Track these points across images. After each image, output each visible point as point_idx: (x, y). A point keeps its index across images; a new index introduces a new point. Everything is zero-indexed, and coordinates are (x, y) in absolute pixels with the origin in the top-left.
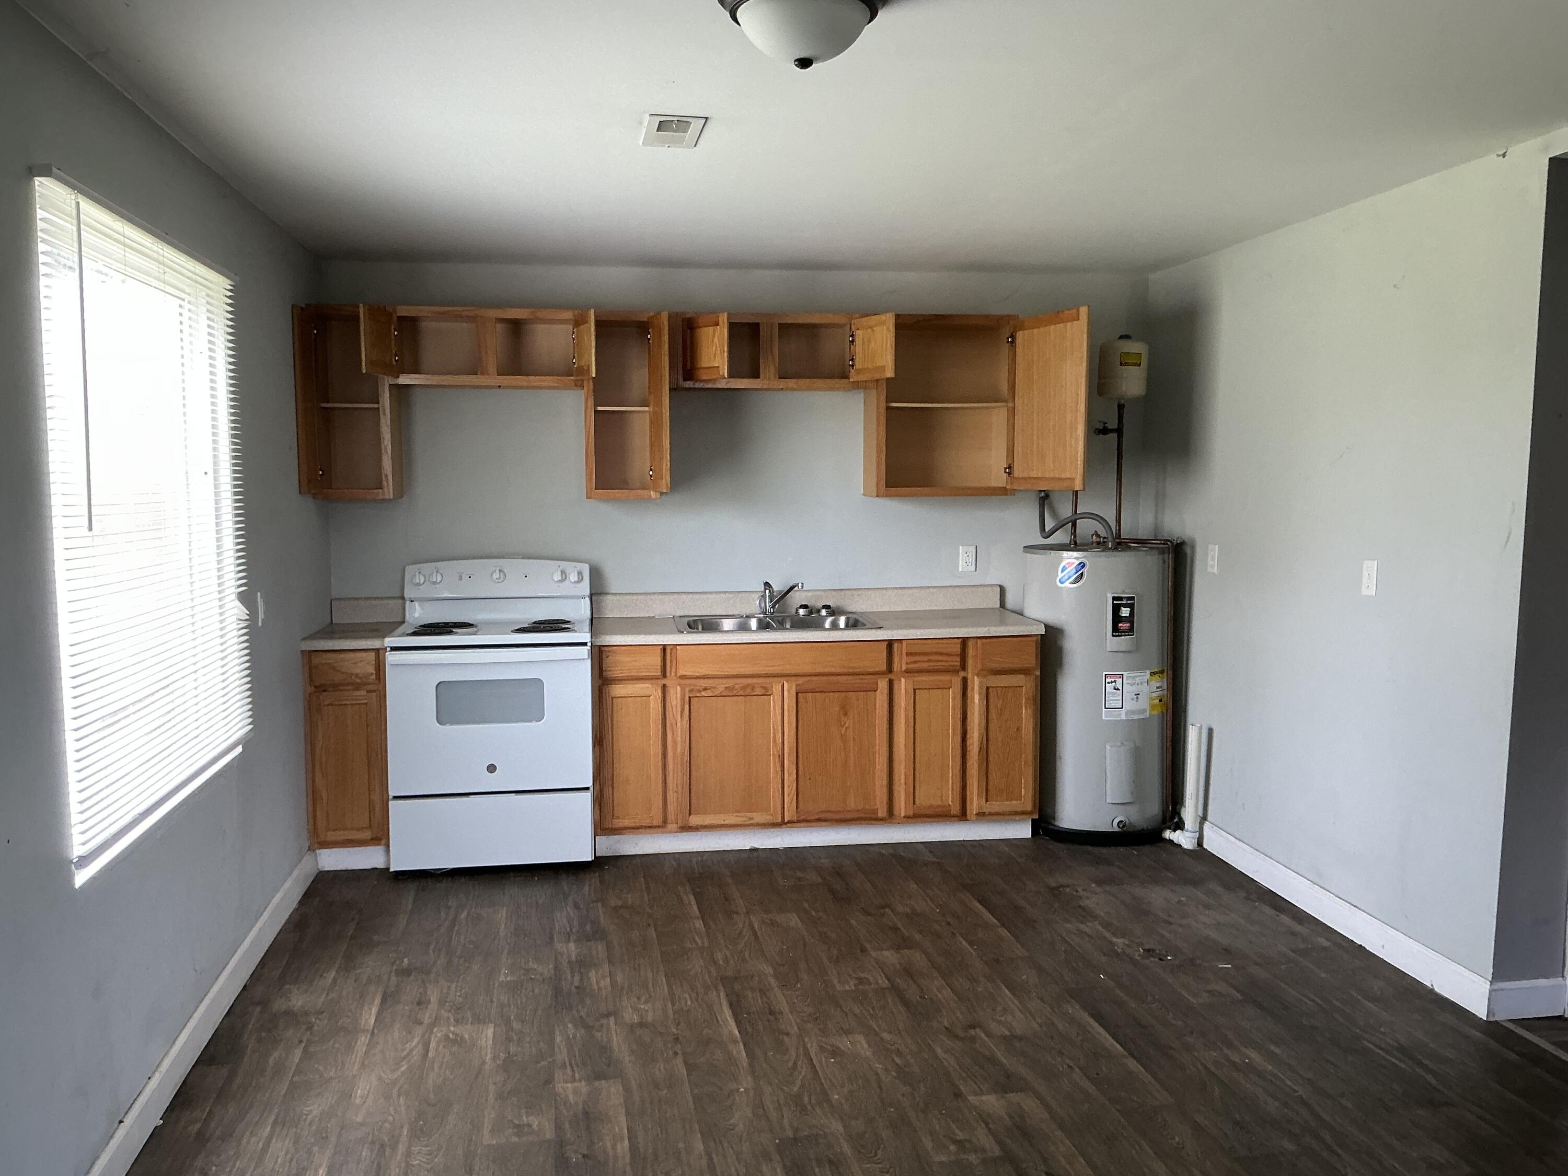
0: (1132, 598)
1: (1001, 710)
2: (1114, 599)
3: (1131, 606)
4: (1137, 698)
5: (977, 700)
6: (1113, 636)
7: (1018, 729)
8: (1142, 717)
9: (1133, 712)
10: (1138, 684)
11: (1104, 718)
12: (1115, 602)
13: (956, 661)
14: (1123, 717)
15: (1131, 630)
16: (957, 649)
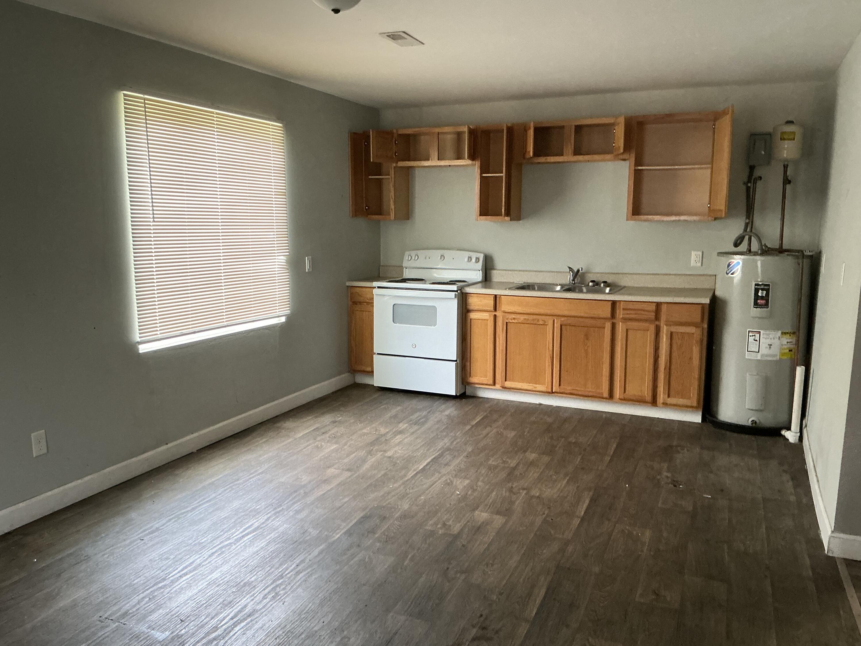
0: (769, 285)
1: (680, 345)
2: (756, 285)
3: (768, 291)
4: (770, 347)
5: (665, 339)
6: (754, 307)
7: (690, 358)
8: (774, 359)
9: (767, 356)
10: (771, 339)
11: (746, 357)
12: (756, 287)
13: (652, 315)
14: (759, 358)
15: (766, 305)
16: (653, 307)
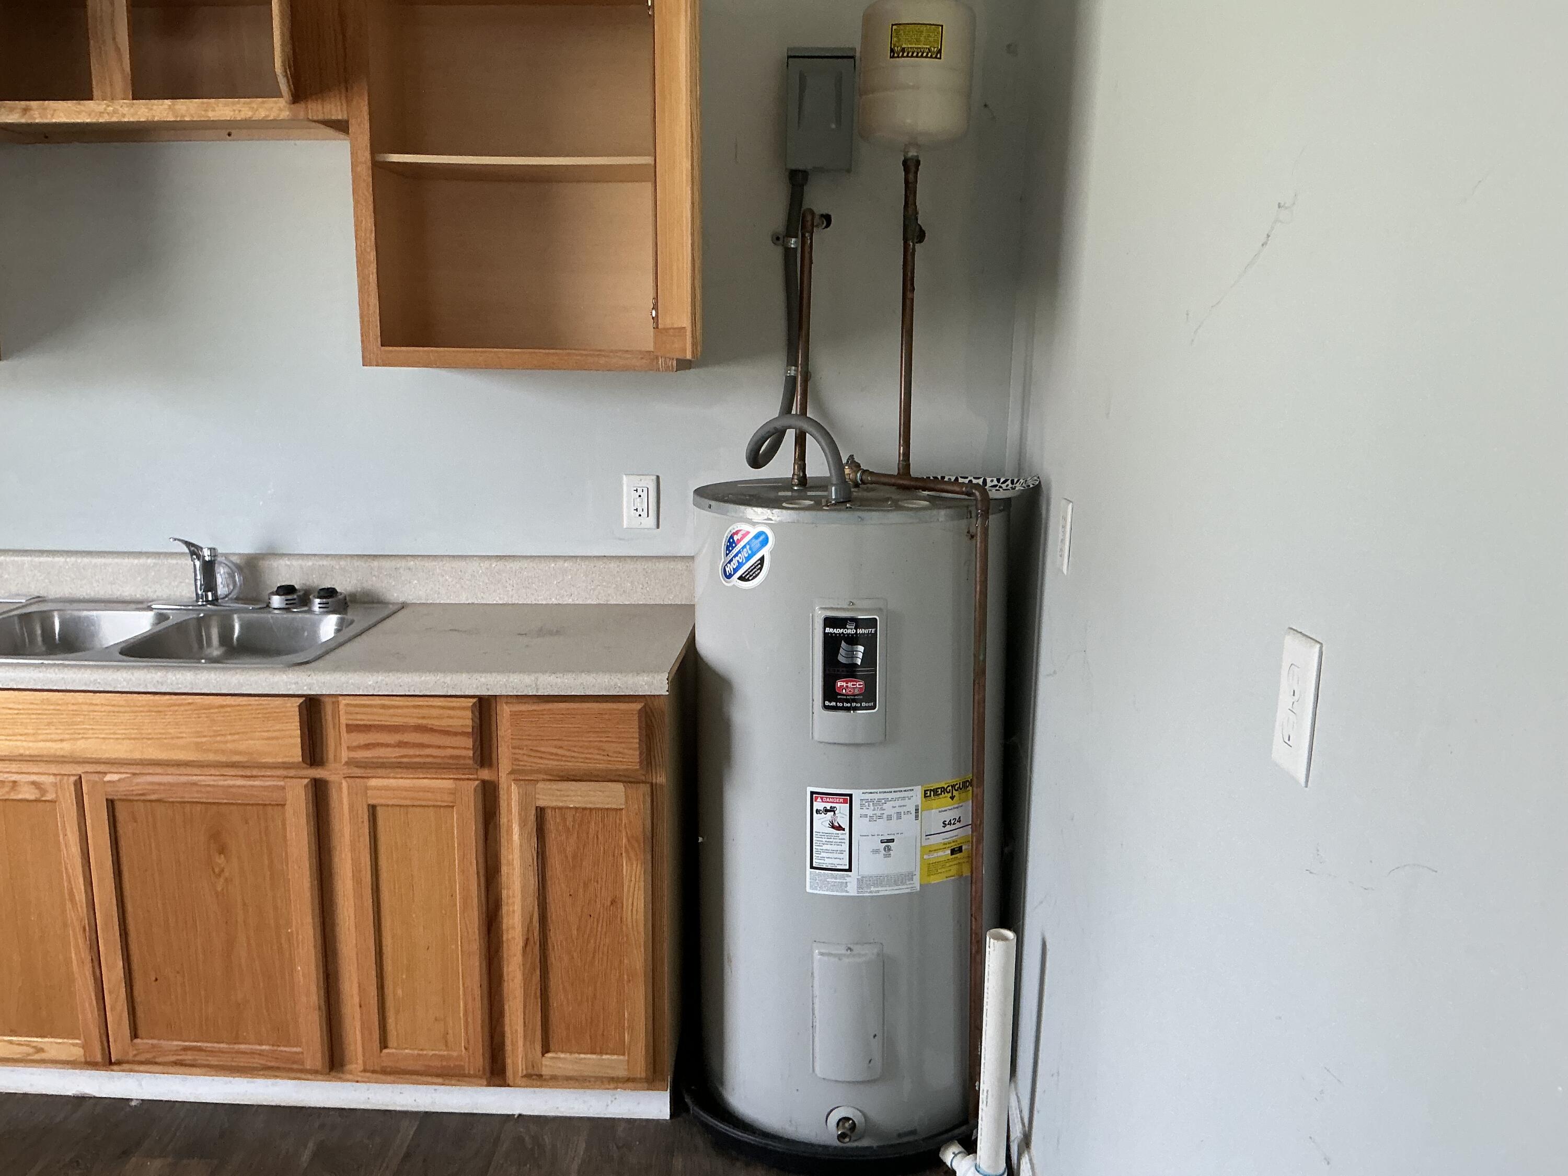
0: (872, 623)
1: (575, 857)
2: (829, 622)
3: (870, 643)
4: (888, 849)
5: (516, 837)
6: (826, 708)
7: (613, 902)
8: (904, 889)
9: (879, 880)
10: (889, 818)
11: (808, 890)
12: (828, 630)
13: (465, 747)
14: (852, 890)
15: (869, 695)
16: (464, 719)
